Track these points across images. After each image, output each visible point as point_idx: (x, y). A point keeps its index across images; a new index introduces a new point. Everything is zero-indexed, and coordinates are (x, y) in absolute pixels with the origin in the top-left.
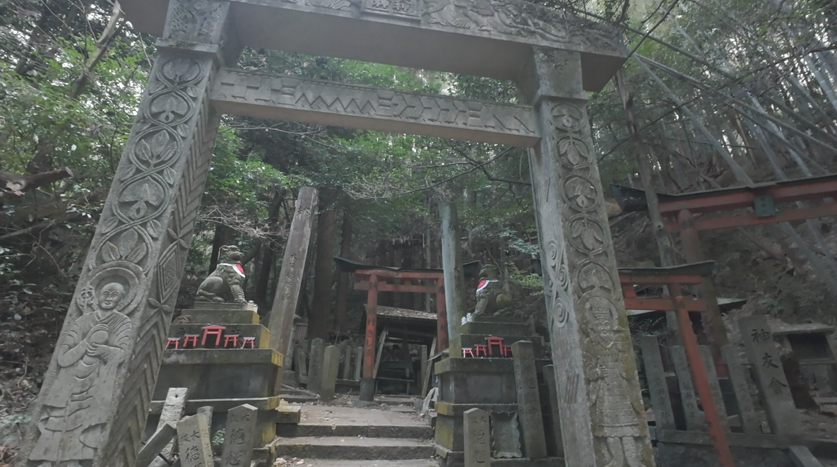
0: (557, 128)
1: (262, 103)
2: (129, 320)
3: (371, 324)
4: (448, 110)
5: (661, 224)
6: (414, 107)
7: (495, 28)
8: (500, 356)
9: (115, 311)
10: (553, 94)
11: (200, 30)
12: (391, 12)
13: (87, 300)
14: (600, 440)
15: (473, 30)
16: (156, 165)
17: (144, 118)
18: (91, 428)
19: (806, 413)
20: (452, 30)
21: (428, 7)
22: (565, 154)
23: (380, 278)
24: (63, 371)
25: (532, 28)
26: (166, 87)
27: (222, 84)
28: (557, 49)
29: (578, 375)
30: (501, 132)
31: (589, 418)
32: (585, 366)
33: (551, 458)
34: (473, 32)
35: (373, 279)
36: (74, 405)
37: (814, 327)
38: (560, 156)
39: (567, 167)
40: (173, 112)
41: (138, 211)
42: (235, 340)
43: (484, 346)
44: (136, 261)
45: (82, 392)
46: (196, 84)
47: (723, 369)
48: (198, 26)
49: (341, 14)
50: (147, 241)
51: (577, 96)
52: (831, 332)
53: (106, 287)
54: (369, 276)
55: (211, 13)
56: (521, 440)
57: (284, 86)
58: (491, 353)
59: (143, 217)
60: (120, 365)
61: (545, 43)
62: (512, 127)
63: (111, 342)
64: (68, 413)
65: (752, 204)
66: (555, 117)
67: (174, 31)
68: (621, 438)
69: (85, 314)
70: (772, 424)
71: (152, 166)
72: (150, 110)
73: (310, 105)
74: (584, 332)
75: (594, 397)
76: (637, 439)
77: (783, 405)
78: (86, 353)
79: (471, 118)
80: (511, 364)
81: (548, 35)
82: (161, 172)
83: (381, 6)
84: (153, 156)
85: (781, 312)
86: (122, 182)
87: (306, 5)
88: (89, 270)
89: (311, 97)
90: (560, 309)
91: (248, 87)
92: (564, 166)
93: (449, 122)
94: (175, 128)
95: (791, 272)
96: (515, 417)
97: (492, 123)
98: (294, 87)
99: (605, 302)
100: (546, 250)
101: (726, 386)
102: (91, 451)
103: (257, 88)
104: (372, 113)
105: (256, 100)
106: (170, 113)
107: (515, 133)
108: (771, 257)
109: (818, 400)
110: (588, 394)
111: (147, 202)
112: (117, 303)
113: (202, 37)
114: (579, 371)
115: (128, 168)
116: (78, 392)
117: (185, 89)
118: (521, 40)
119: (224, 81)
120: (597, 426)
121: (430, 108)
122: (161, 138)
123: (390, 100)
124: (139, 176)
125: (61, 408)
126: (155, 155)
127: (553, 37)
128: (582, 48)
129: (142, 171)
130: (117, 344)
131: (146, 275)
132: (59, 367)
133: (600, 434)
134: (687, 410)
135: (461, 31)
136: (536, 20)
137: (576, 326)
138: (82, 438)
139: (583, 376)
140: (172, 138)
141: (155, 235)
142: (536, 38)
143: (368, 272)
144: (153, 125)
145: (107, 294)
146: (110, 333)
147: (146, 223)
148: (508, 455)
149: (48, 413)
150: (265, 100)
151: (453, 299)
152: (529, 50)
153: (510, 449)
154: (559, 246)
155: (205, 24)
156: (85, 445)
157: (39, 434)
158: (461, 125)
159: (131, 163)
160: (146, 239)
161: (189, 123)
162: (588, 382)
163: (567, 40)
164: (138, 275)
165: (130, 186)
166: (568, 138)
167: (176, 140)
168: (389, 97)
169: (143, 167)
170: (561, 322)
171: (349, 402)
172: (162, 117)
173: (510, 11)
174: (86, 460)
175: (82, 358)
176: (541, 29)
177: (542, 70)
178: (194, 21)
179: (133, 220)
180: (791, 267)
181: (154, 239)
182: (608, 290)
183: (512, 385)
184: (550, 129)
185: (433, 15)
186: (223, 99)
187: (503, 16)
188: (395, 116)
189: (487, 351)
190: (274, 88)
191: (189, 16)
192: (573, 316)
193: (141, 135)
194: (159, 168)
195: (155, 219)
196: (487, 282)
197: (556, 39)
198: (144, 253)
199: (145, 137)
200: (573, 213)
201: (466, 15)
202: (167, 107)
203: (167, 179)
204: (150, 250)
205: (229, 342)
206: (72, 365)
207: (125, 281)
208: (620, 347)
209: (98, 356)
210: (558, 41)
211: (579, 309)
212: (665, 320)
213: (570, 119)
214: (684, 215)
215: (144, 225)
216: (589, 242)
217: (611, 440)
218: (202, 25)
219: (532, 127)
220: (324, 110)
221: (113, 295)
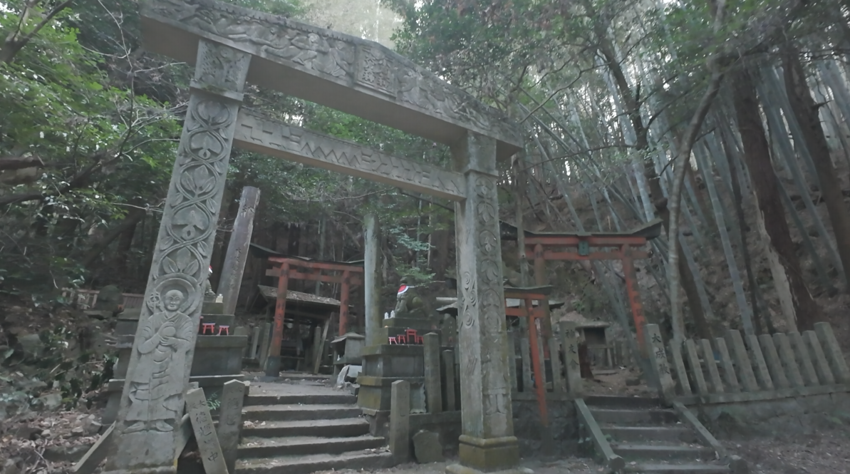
0: (478, 195)
1: (276, 147)
2: (190, 319)
3: (281, 308)
4: (409, 170)
5: (524, 254)
6: (386, 165)
7: (445, 112)
8: (415, 343)
9: (178, 312)
10: (478, 169)
11: (227, 76)
12: (375, 86)
13: (155, 303)
14: (486, 397)
15: (430, 111)
16: (200, 195)
17: (185, 152)
18: (171, 397)
19: (587, 381)
20: (416, 109)
21: (401, 87)
22: (482, 214)
23: (292, 267)
24: (143, 357)
25: (469, 116)
26: (201, 126)
27: (242, 125)
28: (483, 135)
29: (476, 359)
30: (442, 191)
31: (481, 384)
32: (481, 354)
33: (444, 412)
34: (431, 113)
35: (285, 267)
36: (157, 381)
37: (599, 324)
38: (478, 214)
39: (482, 223)
40: (209, 150)
41: (189, 233)
42: (213, 328)
43: (404, 336)
44: (192, 274)
45: (160, 372)
46: (226, 127)
47: (548, 353)
48: (225, 72)
49: (340, 82)
50: (199, 258)
51: (491, 173)
52: (608, 327)
53: (170, 293)
54: (281, 264)
55: (235, 63)
56: (426, 401)
57: (291, 134)
58: (408, 340)
59: (193, 238)
60: (187, 353)
61: (476, 130)
62: (449, 188)
63: (178, 336)
64: (151, 387)
65: (577, 246)
66: (477, 186)
67: (205, 74)
68: (496, 395)
69: (155, 314)
70: (568, 387)
71: (196, 196)
72: (190, 146)
73: (312, 154)
74: (483, 333)
75: (485, 372)
76: (504, 395)
77: (575, 375)
78: (160, 343)
79: (424, 178)
80: (422, 349)
81: (478, 123)
82: (204, 202)
83: (369, 80)
84: (196, 187)
85: (583, 310)
86: (172, 207)
87: (312, 68)
88: (154, 279)
89: (313, 146)
90: (468, 318)
91: (264, 131)
92: (480, 222)
93: (409, 180)
94: (212, 164)
95: (593, 282)
96: (423, 386)
97: (437, 184)
98: (300, 137)
99: (495, 314)
100: (462, 277)
101: (548, 364)
102: (173, 413)
103: (271, 133)
104: (358, 166)
105: (270, 143)
106: (207, 151)
107: (451, 193)
108: (583, 269)
109: (594, 372)
110: (482, 370)
111: (195, 226)
112: (179, 306)
113: (229, 83)
114: (478, 356)
115: (177, 196)
116: (158, 371)
117: (217, 130)
118: (461, 124)
119: (244, 123)
120: (485, 389)
121: (397, 167)
122: (202, 172)
123: (370, 156)
124: (186, 203)
125: (146, 384)
126: (198, 187)
127: (480, 125)
128: (498, 137)
129: (189, 200)
130: (184, 337)
131: (200, 285)
132: (140, 354)
133: (486, 393)
134: (525, 379)
135: (423, 111)
136: (471, 110)
137: (478, 329)
138: (165, 404)
139: (480, 360)
140: (211, 173)
141: (204, 254)
142: (470, 124)
143: (280, 260)
144: (193, 160)
145: (171, 299)
146: (177, 328)
147: (196, 243)
148: (418, 411)
149: (136, 388)
150: (278, 145)
151: (372, 296)
152: (465, 132)
153: (419, 407)
154: (472, 276)
155: (231, 72)
156: (167, 409)
157: (130, 402)
158: (417, 183)
159: (178, 191)
160: (198, 257)
161: (224, 161)
162: (482, 363)
163: (489, 129)
164: (194, 285)
165: (180, 212)
166: (484, 202)
167: (214, 175)
168: (370, 154)
169: (189, 196)
170: (469, 325)
171: (256, 378)
172: (201, 153)
173: (455, 99)
174: (170, 419)
175: (157, 347)
176: (473, 117)
177: (472, 149)
178: (221, 67)
179: (185, 240)
180: (593, 278)
181: (204, 257)
182: (498, 307)
183: (422, 364)
184: (473, 194)
185: (405, 94)
186: (244, 139)
187: (451, 102)
188: (373, 170)
189: (406, 340)
190: (284, 135)
191: (217, 61)
192: (477, 322)
193: (184, 167)
194: (203, 198)
195: (203, 240)
196: (407, 288)
197: (482, 126)
198: (197, 268)
199: (187, 169)
200: (483, 255)
201: (427, 98)
202: (204, 145)
203: (210, 208)
204: (202, 266)
205: (207, 330)
206: (150, 353)
207: (184, 289)
208: (501, 342)
209: (170, 346)
210: (483, 129)
211: (481, 318)
212: (518, 321)
213: (486, 188)
214: (539, 248)
215: (195, 245)
216: (490, 276)
217: (491, 396)
218: (228, 72)
219: (462, 189)
220: (322, 159)
221: (176, 300)
